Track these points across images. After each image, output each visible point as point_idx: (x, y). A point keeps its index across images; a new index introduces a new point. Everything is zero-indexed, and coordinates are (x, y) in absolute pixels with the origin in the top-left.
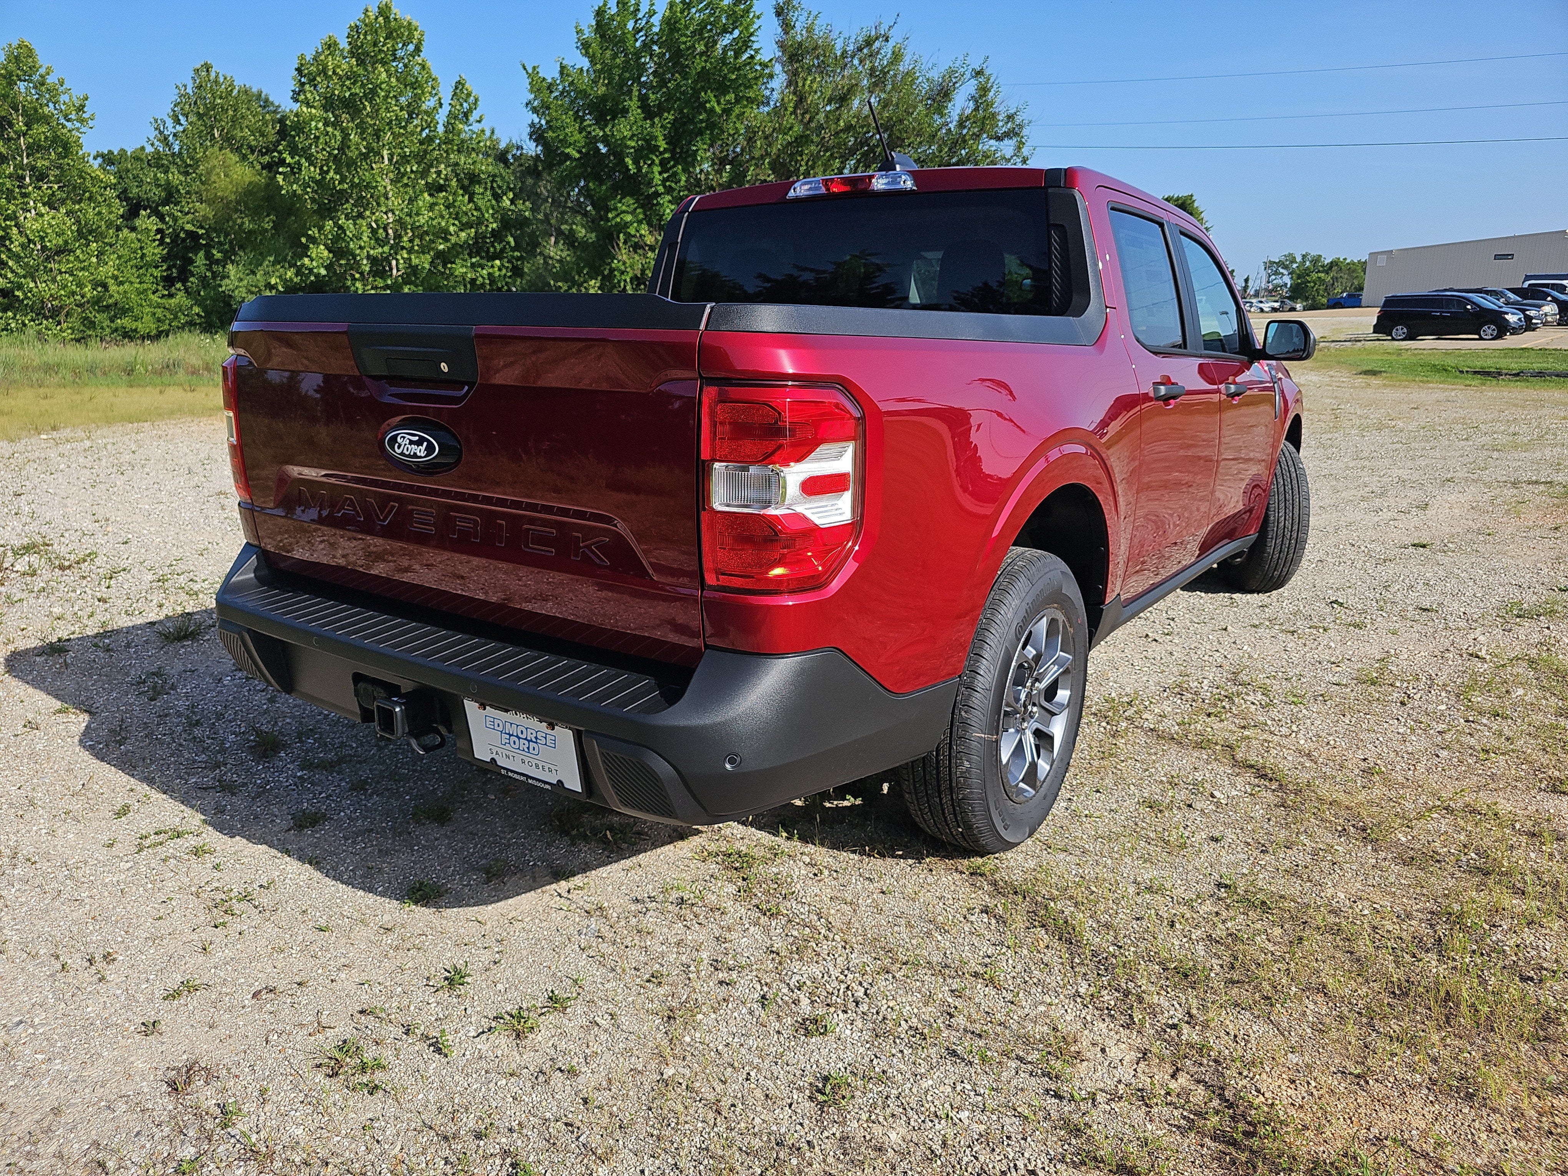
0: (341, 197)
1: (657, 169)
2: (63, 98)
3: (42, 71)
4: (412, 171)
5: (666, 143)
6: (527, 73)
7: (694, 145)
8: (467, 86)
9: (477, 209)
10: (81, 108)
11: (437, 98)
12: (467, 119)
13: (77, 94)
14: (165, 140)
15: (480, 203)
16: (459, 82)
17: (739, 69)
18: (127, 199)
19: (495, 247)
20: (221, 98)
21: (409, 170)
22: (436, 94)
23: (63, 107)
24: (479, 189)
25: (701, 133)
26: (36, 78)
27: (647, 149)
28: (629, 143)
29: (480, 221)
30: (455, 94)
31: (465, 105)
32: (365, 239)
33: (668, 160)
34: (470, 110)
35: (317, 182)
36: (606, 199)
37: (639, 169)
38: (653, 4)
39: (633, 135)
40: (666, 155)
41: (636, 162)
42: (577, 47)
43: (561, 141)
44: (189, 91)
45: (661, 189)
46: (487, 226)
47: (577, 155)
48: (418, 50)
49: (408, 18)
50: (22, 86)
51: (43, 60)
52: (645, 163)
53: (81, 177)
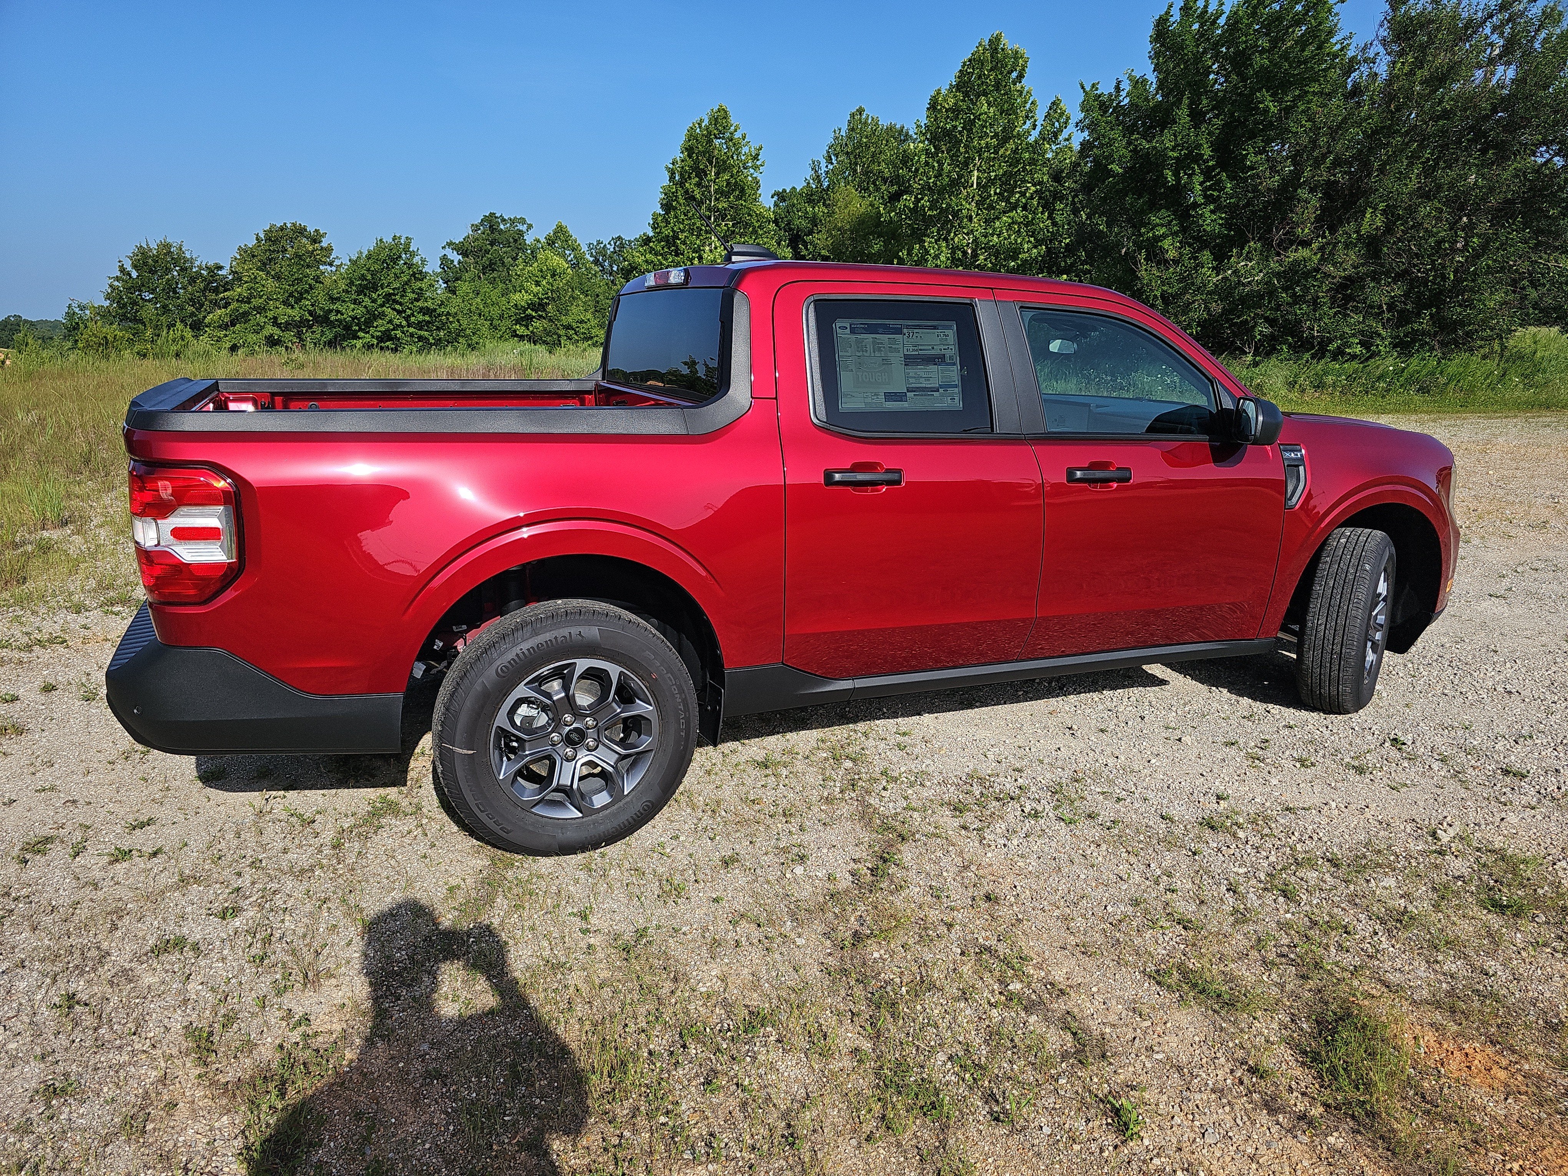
0: (929, 222)
1: (1198, 178)
2: (745, 150)
3: (733, 128)
4: (995, 193)
5: (1211, 151)
6: (1084, 91)
7: (1244, 150)
8: (1062, 105)
9: (1054, 224)
10: (756, 157)
11: (1033, 120)
12: (1056, 138)
13: (754, 145)
14: (818, 178)
15: (1058, 219)
16: (1054, 103)
17: (1305, 62)
18: (791, 229)
19: (1065, 262)
20: (867, 137)
21: (992, 192)
22: (1033, 117)
23: (743, 158)
24: (1059, 206)
25: (1252, 136)
26: (727, 135)
27: (1191, 158)
28: (1171, 154)
29: (1054, 236)
30: (1049, 114)
31: (1057, 124)
32: (943, 258)
33: (1213, 168)
34: (1061, 131)
35: (910, 209)
36: (1143, 212)
37: (1178, 179)
38: (1223, 4)
39: (1177, 145)
40: (1210, 164)
41: (1176, 174)
42: (1150, 57)
43: (1106, 158)
44: (843, 133)
45: (1200, 200)
46: (1061, 242)
47: (1120, 171)
48: (1021, 76)
49: (1016, 46)
50: (717, 142)
51: (733, 120)
52: (1185, 174)
53: (749, 215)
